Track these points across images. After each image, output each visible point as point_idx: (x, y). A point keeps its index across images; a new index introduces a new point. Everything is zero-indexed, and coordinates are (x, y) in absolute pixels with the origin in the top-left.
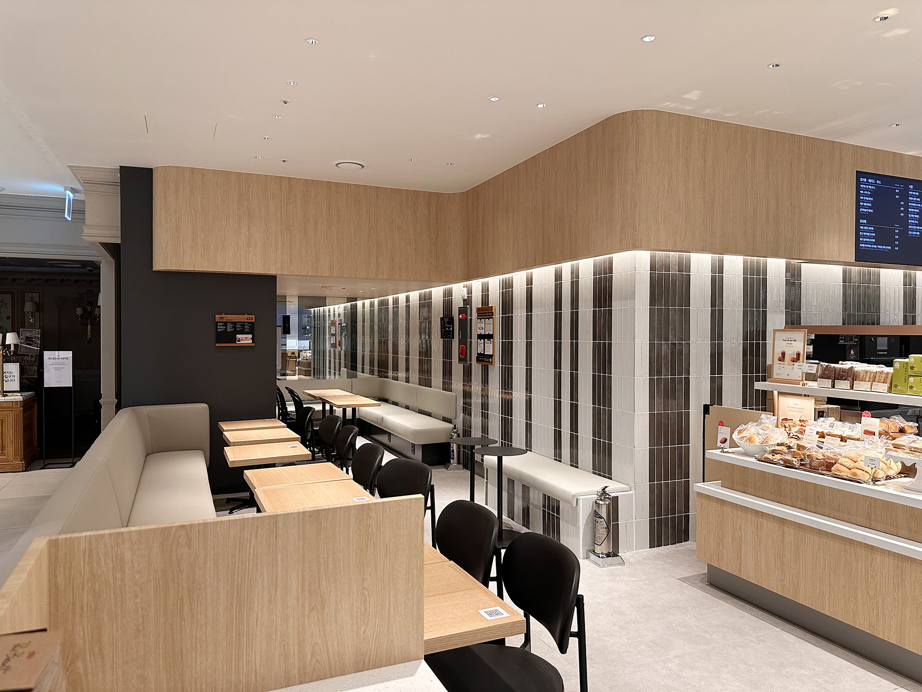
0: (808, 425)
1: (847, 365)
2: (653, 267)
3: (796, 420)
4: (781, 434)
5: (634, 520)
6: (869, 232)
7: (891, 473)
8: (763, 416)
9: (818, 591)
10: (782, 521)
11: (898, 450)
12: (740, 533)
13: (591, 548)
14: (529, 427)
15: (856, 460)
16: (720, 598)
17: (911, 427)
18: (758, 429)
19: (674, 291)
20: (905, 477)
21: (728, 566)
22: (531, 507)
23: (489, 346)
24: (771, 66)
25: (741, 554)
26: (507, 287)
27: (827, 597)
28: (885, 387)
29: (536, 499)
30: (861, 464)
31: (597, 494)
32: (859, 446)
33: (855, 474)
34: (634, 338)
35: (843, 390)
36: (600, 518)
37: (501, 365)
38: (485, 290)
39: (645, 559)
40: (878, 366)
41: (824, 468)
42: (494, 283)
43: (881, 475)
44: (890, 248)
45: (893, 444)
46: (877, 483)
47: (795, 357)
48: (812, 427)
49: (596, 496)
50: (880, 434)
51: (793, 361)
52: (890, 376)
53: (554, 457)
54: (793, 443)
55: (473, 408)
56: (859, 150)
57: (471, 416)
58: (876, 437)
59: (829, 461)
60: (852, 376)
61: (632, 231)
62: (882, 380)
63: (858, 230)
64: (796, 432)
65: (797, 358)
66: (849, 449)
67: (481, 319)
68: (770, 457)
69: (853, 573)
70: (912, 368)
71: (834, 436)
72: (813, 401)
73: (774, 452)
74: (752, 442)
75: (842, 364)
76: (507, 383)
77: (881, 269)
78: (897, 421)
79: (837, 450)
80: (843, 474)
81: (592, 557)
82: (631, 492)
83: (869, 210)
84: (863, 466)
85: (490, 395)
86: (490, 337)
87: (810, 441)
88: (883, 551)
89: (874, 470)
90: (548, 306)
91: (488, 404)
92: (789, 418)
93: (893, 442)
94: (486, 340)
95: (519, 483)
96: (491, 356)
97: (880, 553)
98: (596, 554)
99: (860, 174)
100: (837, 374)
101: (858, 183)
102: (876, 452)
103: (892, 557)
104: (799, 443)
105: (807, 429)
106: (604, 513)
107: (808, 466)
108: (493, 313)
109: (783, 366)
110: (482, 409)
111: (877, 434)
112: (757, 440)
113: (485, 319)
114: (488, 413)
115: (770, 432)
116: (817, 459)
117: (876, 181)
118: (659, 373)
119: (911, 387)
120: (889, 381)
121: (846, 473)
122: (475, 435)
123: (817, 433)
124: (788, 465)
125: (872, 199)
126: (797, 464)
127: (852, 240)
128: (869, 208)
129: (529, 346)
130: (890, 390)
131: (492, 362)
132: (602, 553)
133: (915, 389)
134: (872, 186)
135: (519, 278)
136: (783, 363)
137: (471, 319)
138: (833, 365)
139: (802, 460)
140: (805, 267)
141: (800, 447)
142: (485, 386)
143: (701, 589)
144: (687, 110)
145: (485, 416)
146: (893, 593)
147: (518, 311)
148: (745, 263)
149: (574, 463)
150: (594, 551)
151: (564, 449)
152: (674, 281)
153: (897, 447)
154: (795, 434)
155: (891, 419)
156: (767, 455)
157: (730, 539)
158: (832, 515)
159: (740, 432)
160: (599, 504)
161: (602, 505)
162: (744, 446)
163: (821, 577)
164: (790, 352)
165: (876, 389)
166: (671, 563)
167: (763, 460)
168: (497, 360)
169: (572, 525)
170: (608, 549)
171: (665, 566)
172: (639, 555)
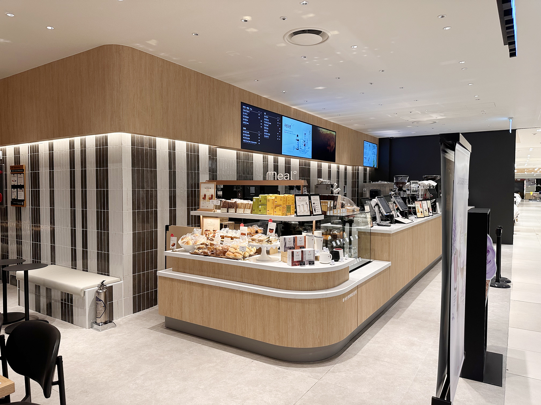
0: (217, 232)
1: (234, 200)
2: (133, 144)
3: (212, 230)
4: (203, 238)
5: (123, 298)
6: (247, 134)
7: (252, 253)
8: (195, 229)
9: (219, 319)
10: (202, 285)
11: (254, 241)
12: (181, 296)
13: (94, 321)
14: (53, 249)
15: (236, 249)
16: (172, 335)
17: (260, 230)
18: (192, 236)
19: (147, 159)
20: (258, 254)
21: (176, 316)
22: (53, 301)
23: (21, 194)
24: (194, 34)
25: (182, 307)
26: (34, 152)
27: (223, 322)
28: (249, 211)
29: (56, 296)
30: (238, 250)
31: (98, 287)
32: (238, 241)
33: (235, 256)
34: (122, 187)
35: (232, 213)
36: (100, 301)
37: (31, 207)
38: (17, 153)
39: (129, 321)
40: (248, 201)
41: (222, 254)
42: (24, 148)
43: (247, 254)
44: (256, 143)
45: (251, 239)
46: (245, 259)
47: (211, 197)
48: (218, 234)
49: (97, 287)
50: (248, 235)
51: (210, 199)
52: (252, 205)
53: (71, 267)
54: (208, 242)
55: (9, 239)
56: (242, 91)
57: (8, 244)
58: (246, 236)
59: (224, 250)
60: (235, 206)
61: (118, 120)
62: (248, 208)
63: (242, 133)
64: (211, 237)
65: (211, 198)
66: (234, 243)
67: (14, 174)
68: (197, 251)
69: (235, 307)
70: (260, 201)
71: (228, 237)
72: (219, 220)
73: (199, 248)
74: (188, 244)
75: (232, 200)
76: (36, 219)
77: (253, 153)
78: (255, 227)
79: (228, 245)
80: (230, 256)
81: (95, 326)
82: (121, 282)
83: (247, 123)
84: (239, 251)
85: (23, 228)
86: (22, 187)
87: (217, 241)
88: (247, 293)
89: (244, 253)
90: (65, 166)
91: (21, 235)
92: (208, 230)
93: (251, 238)
94: (18, 189)
95: (44, 287)
96: (23, 201)
97: (246, 294)
98: (97, 324)
99: (243, 104)
100: (229, 205)
101: (242, 108)
102: (246, 243)
103: (251, 295)
104: (211, 243)
105: (216, 234)
106: (102, 297)
107: (215, 254)
108: (23, 170)
109: (205, 202)
110: (17, 239)
111: (246, 234)
112: (191, 243)
113: (17, 174)
114: (21, 241)
115: (198, 238)
116: (219, 250)
117: (250, 108)
118: (139, 208)
119: (260, 211)
120: (251, 208)
121: (232, 256)
122: (12, 257)
123: (221, 236)
124: (206, 254)
125: (248, 117)
126: (210, 254)
127: (240, 138)
128: (247, 122)
129: (52, 193)
130: (251, 213)
131: (24, 205)
132: (101, 323)
133: (261, 211)
134: (248, 111)
135: (43, 146)
136: (205, 200)
137: (6, 174)
138: (227, 201)
139: (212, 251)
140: (219, 150)
141: (212, 245)
142: (19, 222)
143: (161, 331)
144: (150, 51)
145: (19, 243)
146: (251, 313)
147: (43, 169)
148: (187, 145)
149: (85, 269)
150: (96, 322)
151: (78, 261)
152: (147, 153)
153: (253, 240)
154: (211, 238)
155: (253, 227)
156: (195, 251)
157: (176, 300)
158: (226, 279)
159: (182, 239)
160: (99, 292)
161: (101, 292)
162: (184, 246)
163: (220, 312)
164: (208, 195)
165: (246, 212)
166: (145, 320)
167: (194, 253)
168: (28, 203)
169: (81, 308)
170: (105, 319)
171: (141, 323)
172: (126, 319)
